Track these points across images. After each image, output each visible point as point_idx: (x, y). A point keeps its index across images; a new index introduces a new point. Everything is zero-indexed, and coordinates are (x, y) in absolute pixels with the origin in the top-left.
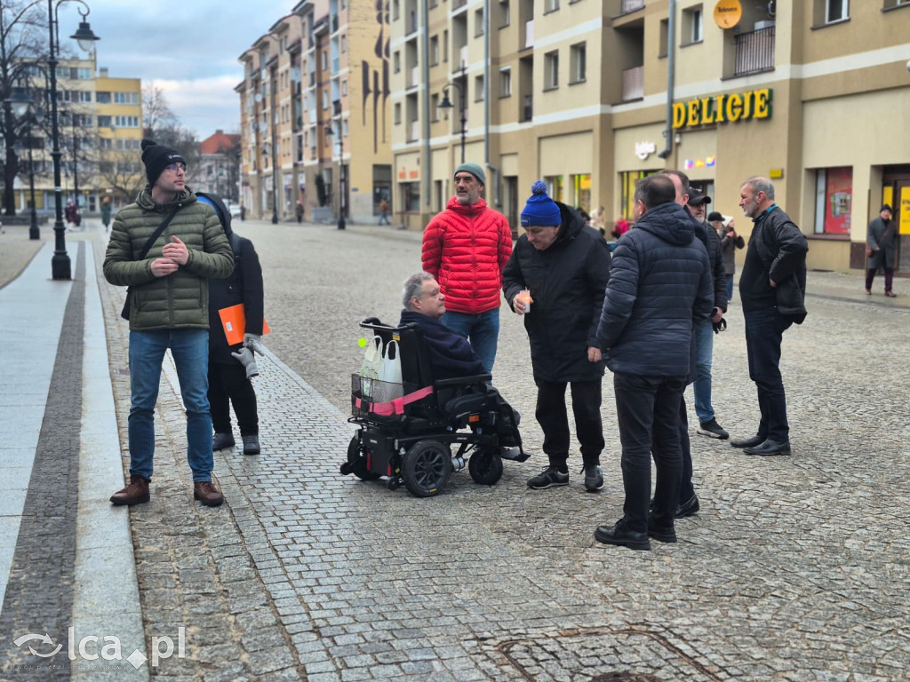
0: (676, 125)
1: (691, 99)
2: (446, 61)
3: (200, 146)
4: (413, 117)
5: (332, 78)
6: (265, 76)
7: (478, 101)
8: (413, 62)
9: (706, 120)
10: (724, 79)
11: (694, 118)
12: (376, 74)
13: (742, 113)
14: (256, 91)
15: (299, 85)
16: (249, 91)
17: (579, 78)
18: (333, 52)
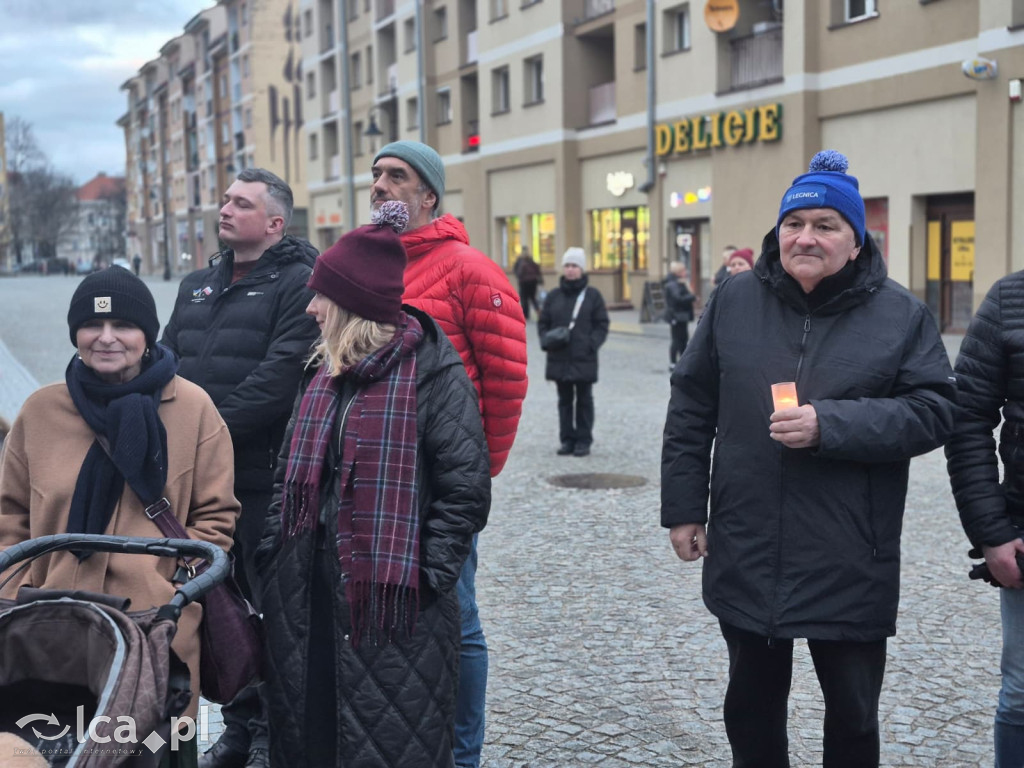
0: (660, 151)
1: (678, 119)
2: (370, 82)
3: (78, 192)
4: (332, 150)
5: (234, 105)
6: (153, 106)
7: (411, 129)
8: (330, 86)
9: (697, 144)
10: (720, 93)
11: (682, 143)
12: (286, 102)
13: (744, 135)
14: (143, 124)
15: (194, 117)
16: (134, 125)
17: (535, 99)
18: (234, 76)
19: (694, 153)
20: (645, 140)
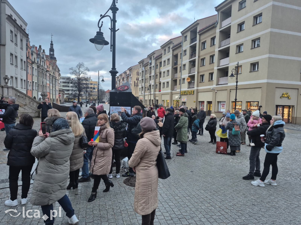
2: (148, 82)
3: (106, 92)
4: (142, 90)
5: (129, 83)
7: (153, 89)
8: (143, 82)
9: (185, 94)
10: (188, 88)
12: (136, 83)
17: (168, 86)
18: (130, 79)
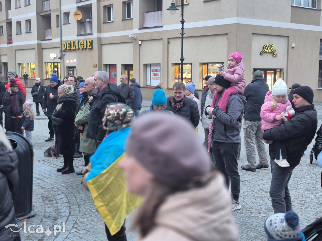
0: (63, 49)
1: (68, 41)
9: (72, 48)
10: (78, 36)
11: (69, 47)
13: (84, 47)
17: (29, 31)
19: (72, 50)
20: (60, 46)
